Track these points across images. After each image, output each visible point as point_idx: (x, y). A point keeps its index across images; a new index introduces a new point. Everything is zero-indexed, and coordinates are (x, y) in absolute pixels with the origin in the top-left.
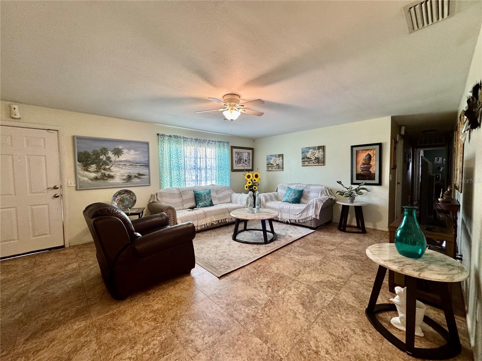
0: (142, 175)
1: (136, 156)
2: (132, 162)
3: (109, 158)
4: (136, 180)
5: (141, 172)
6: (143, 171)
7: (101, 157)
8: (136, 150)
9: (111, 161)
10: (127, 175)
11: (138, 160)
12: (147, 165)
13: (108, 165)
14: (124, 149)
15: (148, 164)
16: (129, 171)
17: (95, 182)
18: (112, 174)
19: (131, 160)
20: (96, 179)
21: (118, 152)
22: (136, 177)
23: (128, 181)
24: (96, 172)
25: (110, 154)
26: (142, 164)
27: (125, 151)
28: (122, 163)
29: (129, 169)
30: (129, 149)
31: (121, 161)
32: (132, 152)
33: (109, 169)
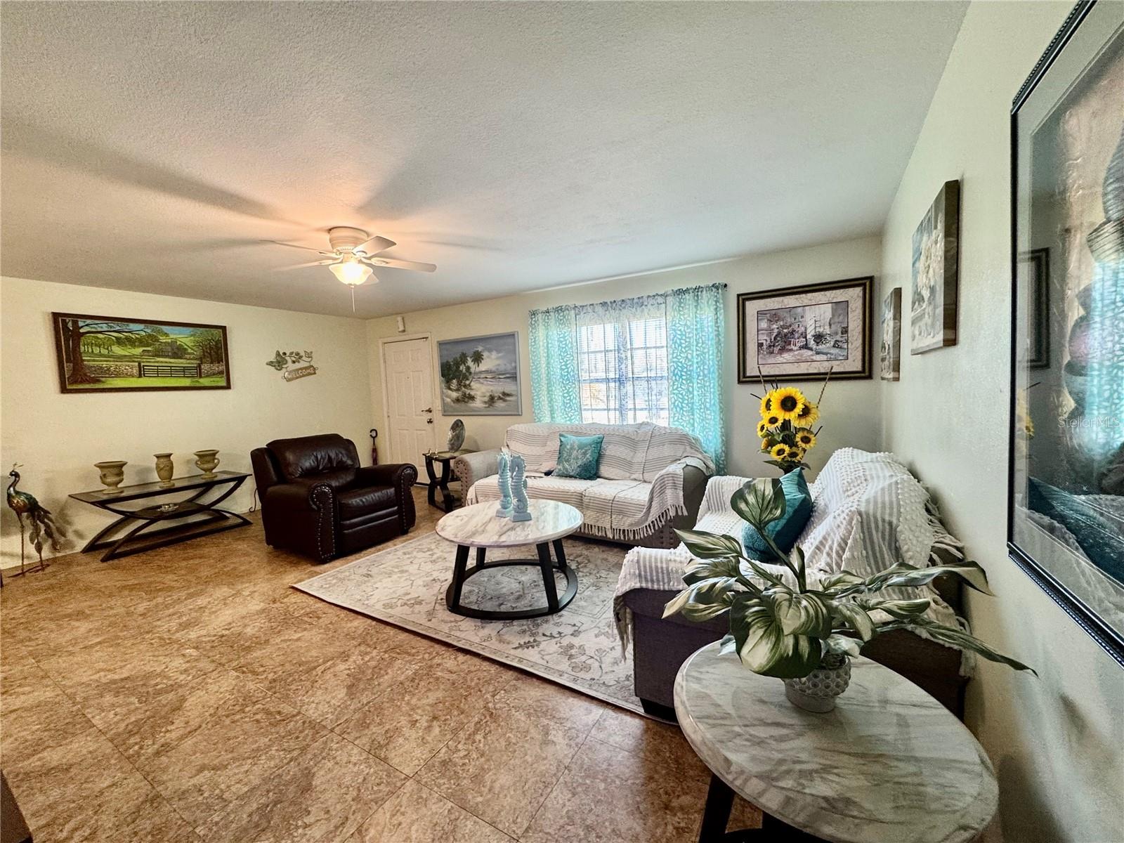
0: (508, 395)
1: (498, 362)
2: (494, 372)
3: (468, 368)
4: (500, 404)
5: (507, 391)
6: (509, 387)
7: (461, 368)
8: (498, 351)
9: (470, 373)
10: (488, 394)
11: (502, 368)
12: (513, 377)
13: (468, 379)
14: (483, 351)
15: (516, 373)
16: (492, 388)
17: (457, 406)
18: (472, 393)
19: (494, 369)
20: (458, 400)
21: (478, 358)
22: (500, 398)
23: (491, 405)
24: (458, 390)
25: (470, 363)
26: (508, 375)
27: (485, 354)
28: (483, 376)
29: (491, 385)
30: (490, 351)
31: (481, 372)
32: (494, 355)
33: (469, 385)
